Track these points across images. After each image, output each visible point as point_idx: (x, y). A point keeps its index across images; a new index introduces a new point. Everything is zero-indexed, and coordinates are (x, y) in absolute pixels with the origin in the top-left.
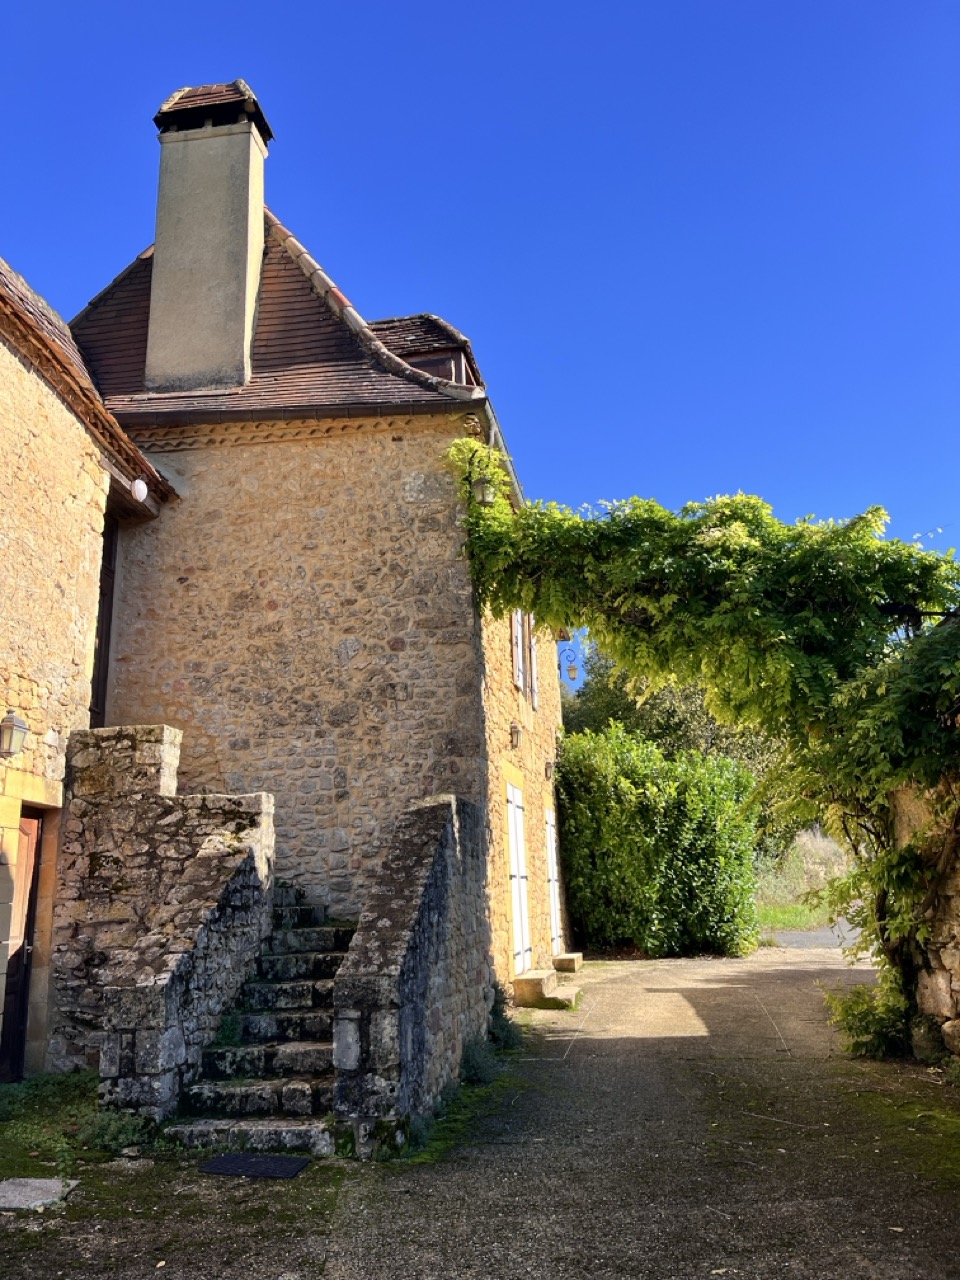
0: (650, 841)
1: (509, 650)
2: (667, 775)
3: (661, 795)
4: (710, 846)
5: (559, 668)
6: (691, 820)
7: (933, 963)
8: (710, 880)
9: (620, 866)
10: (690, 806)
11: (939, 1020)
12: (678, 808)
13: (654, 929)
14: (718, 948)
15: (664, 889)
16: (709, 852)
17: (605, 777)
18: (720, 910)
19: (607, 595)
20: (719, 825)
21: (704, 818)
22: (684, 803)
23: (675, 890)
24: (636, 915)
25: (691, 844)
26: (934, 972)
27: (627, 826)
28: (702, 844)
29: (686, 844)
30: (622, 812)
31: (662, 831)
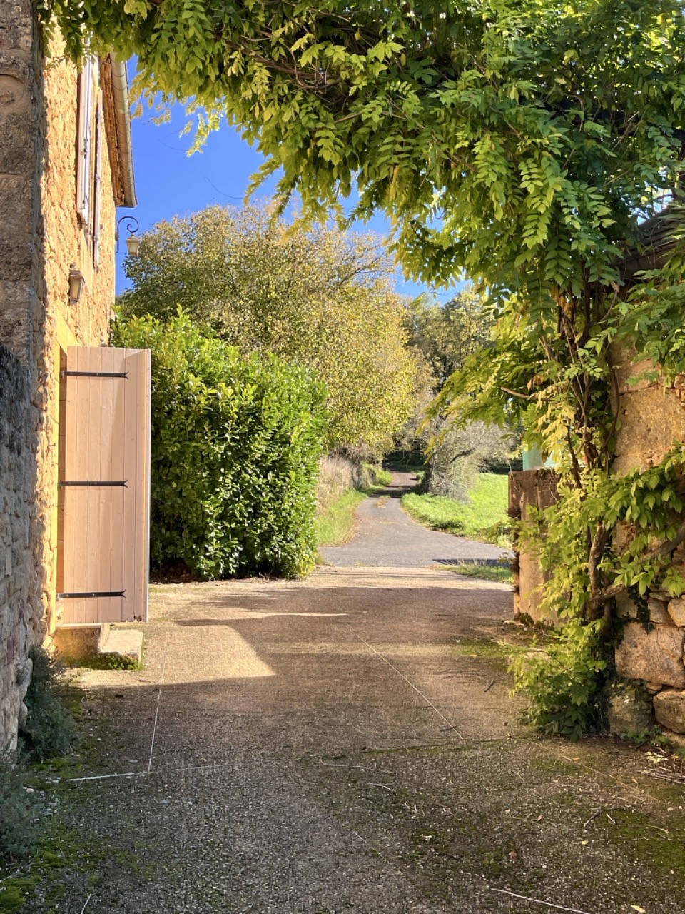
0: (219, 449)
1: (73, 158)
2: (244, 376)
3: (234, 398)
4: (282, 459)
5: (117, 239)
6: (266, 429)
7: (655, 616)
8: (277, 494)
9: (177, 478)
10: (266, 414)
11: (653, 688)
12: (254, 416)
13: (211, 549)
14: (276, 569)
15: (227, 505)
16: (280, 466)
17: (170, 371)
18: (284, 528)
19: (277, 34)
20: (294, 436)
21: (279, 428)
22: (259, 410)
23: (240, 506)
24: (190, 533)
25: (264, 456)
26: (653, 628)
27: (192, 432)
28: (274, 456)
29: (258, 456)
30: (187, 415)
31: (233, 440)
